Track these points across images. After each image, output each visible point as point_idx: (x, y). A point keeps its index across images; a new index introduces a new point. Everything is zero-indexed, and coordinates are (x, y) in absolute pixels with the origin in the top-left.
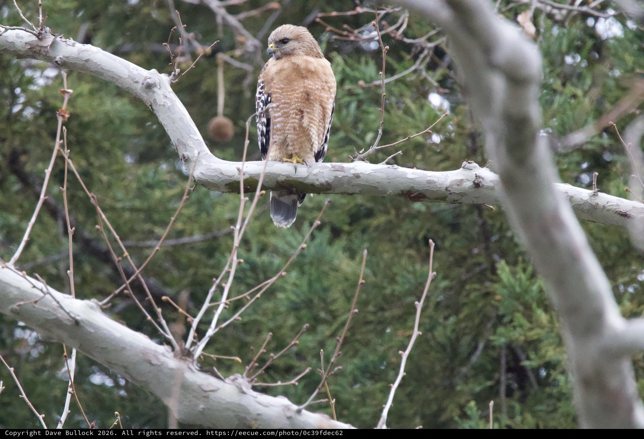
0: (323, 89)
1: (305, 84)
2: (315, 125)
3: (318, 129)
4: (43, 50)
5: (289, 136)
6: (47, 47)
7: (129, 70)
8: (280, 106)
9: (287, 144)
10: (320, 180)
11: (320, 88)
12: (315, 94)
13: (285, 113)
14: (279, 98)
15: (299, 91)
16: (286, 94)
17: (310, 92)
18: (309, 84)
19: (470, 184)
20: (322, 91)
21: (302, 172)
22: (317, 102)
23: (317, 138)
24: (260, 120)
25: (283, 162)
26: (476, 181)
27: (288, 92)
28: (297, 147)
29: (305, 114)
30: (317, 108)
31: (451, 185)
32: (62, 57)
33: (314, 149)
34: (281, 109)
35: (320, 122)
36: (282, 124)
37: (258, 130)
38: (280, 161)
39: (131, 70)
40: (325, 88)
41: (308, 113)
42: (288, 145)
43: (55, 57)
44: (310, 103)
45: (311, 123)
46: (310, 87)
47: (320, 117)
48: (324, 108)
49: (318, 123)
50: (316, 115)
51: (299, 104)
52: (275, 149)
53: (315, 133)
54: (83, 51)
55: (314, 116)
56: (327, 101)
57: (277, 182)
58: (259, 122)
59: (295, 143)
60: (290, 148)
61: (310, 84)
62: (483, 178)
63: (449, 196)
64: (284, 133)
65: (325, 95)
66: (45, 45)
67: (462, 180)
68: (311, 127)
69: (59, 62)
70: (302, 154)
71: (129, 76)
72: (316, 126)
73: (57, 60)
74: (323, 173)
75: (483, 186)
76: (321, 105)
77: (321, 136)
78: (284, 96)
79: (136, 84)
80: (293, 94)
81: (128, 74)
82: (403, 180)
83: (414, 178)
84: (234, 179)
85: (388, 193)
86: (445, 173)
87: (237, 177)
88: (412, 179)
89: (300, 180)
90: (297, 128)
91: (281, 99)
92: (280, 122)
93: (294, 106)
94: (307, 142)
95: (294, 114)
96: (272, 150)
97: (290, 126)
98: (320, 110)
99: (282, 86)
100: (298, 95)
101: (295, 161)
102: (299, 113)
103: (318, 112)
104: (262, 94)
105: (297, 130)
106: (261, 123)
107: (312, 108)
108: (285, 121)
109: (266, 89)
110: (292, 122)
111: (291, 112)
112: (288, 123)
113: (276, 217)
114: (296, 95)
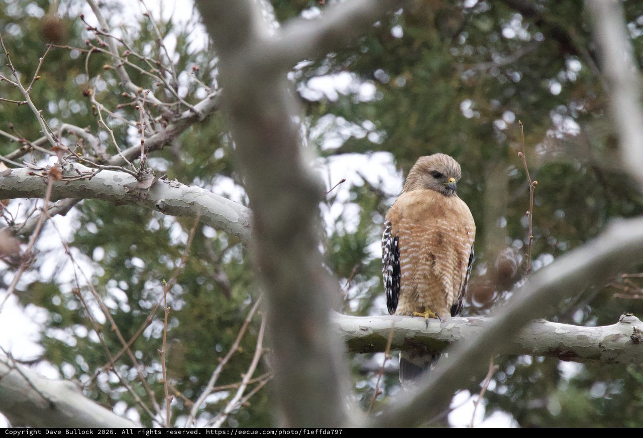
0: (460, 231)
1: (438, 225)
2: (449, 272)
3: (454, 278)
4: (143, 193)
5: (419, 286)
6: (147, 189)
7: (239, 213)
8: (409, 250)
9: (417, 295)
10: (454, 336)
11: (456, 230)
12: (449, 236)
13: (414, 258)
14: (407, 241)
15: (429, 232)
16: (415, 234)
17: (444, 234)
18: (443, 225)
19: (626, 340)
20: (458, 233)
21: (435, 326)
22: (451, 245)
23: (452, 288)
24: (386, 268)
25: (413, 316)
26: (634, 336)
27: (418, 232)
28: (429, 298)
29: (437, 260)
30: (451, 254)
31: (605, 341)
32: (164, 201)
33: (448, 302)
34: (409, 254)
35: (455, 269)
36: (411, 272)
37: (384, 281)
38: (410, 315)
39: (242, 213)
40: (462, 230)
41: (440, 258)
42: (418, 298)
43: (156, 201)
44: (443, 246)
45: (445, 270)
46: (444, 227)
47: (454, 264)
48: (459, 254)
49: (453, 271)
50: (450, 261)
51: (430, 248)
52: (403, 303)
53: (450, 282)
54: (189, 192)
55: (447, 262)
56: (464, 246)
57: (406, 339)
58: (384, 271)
59: (427, 294)
60: (420, 300)
61: (443, 223)
63: (604, 353)
64: (414, 283)
65: (461, 238)
66: (145, 187)
67: (619, 334)
68: (444, 275)
69: (160, 207)
70: (435, 307)
71: (239, 220)
72: (451, 274)
73: (158, 204)
74: (459, 328)
76: (456, 250)
77: (458, 287)
78: (414, 236)
79: (246, 229)
80: (423, 236)
81: (238, 218)
82: (550, 336)
83: (564, 334)
84: (354, 335)
85: (534, 351)
86: (599, 328)
87: (358, 333)
88: (561, 334)
89: (433, 337)
90: (429, 277)
91: (409, 241)
92: (408, 269)
93: (424, 250)
94: (440, 293)
95: (424, 260)
96: (400, 302)
97: (419, 275)
98: (455, 255)
99: (411, 224)
100: (428, 237)
101: (427, 315)
102: (430, 259)
103: (452, 258)
104: (387, 238)
105: (428, 279)
106: (387, 273)
107: (445, 252)
108: (413, 268)
109: (392, 232)
110: (422, 270)
111: (421, 257)
112: (418, 271)
113: (406, 381)
114: (426, 236)
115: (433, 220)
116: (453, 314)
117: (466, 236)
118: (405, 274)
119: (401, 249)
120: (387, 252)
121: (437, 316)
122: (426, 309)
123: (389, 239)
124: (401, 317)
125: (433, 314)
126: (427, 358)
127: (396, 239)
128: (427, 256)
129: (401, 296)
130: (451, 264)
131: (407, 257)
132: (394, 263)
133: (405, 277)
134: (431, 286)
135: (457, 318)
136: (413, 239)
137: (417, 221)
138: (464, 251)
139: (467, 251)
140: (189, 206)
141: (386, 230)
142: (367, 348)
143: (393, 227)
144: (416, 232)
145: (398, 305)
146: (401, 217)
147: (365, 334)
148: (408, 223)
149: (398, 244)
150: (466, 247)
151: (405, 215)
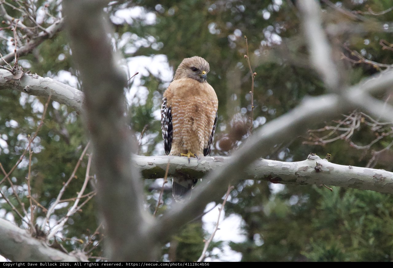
1: (195, 100)
2: (202, 129)
3: (205, 132)
4: (16, 82)
5: (184, 137)
6: (19, 80)
7: (74, 94)
8: (178, 115)
10: (206, 168)
11: (206, 103)
12: (203, 107)
13: (181, 120)
14: (177, 110)
15: (190, 104)
16: (181, 106)
17: (199, 105)
18: (198, 100)
19: (312, 170)
20: (207, 105)
21: (194, 162)
22: (203, 112)
23: (203, 139)
24: (164, 127)
25: (180, 156)
26: (317, 168)
28: (190, 145)
29: (195, 121)
30: (203, 116)
31: (299, 171)
32: (28, 86)
33: (201, 147)
34: (178, 118)
36: (179, 129)
37: (163, 134)
38: (178, 156)
39: (76, 93)
40: (210, 103)
41: (197, 120)
42: (183, 144)
43: (24, 87)
44: (199, 113)
45: (199, 127)
46: (199, 101)
47: (206, 124)
48: (209, 118)
49: (204, 128)
50: (203, 122)
51: (190, 114)
52: (175, 148)
53: (202, 135)
54: (44, 81)
55: (201, 122)
56: (211, 113)
57: (176, 170)
58: (163, 128)
59: (188, 142)
60: (185, 146)
62: (322, 166)
63: (298, 178)
64: (180, 135)
65: (210, 108)
66: (18, 78)
67: (307, 167)
68: (199, 130)
69: (27, 90)
70: (194, 150)
71: (74, 98)
72: (203, 130)
73: (25, 88)
74: (209, 163)
75: (322, 171)
76: (206, 115)
77: (207, 138)
78: (181, 107)
79: (79, 103)
80: (186, 107)
81: (73, 96)
82: (265, 168)
83: (273, 166)
84: (145, 168)
85: (255, 177)
86: (295, 163)
87: (147, 167)
88: (271, 167)
89: (192, 168)
90: (190, 132)
91: (178, 110)
92: (177, 127)
93: (187, 115)
94: (197, 141)
95: (187, 121)
96: (172, 147)
97: (184, 130)
98: (206, 119)
99: (179, 100)
100: (189, 107)
101: (189, 155)
102: (190, 120)
103: (204, 120)
104: (164, 108)
105: (190, 133)
106: (164, 129)
107: (200, 116)
108: (181, 126)
109: (167, 104)
110: (186, 127)
111: (185, 119)
112: (183, 128)
113: (176, 196)
114: (188, 107)
115: (192, 97)
116: (205, 155)
117: (212, 107)
118: (175, 130)
119: (173, 115)
120: (165, 117)
121: (195, 156)
122: (188, 151)
123: (166, 109)
124: (173, 156)
125: (193, 155)
126: (190, 182)
127: (170, 108)
128: (189, 119)
129: (173, 143)
130: (203, 124)
131: (176, 120)
132: (169, 123)
133: (175, 131)
134: (191, 137)
135: (207, 157)
136: (180, 109)
137: (183, 98)
138: (211, 116)
139: (213, 116)
140: (44, 90)
141: (163, 103)
142: (152, 176)
143: (168, 101)
144: (182, 104)
145: (171, 149)
146: (173, 95)
147: (151, 167)
148: (177, 99)
149: (171, 111)
150: (212, 113)
151: (175, 94)
